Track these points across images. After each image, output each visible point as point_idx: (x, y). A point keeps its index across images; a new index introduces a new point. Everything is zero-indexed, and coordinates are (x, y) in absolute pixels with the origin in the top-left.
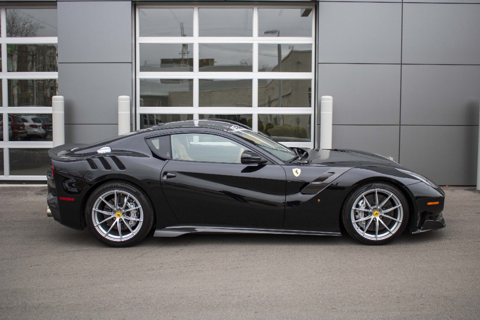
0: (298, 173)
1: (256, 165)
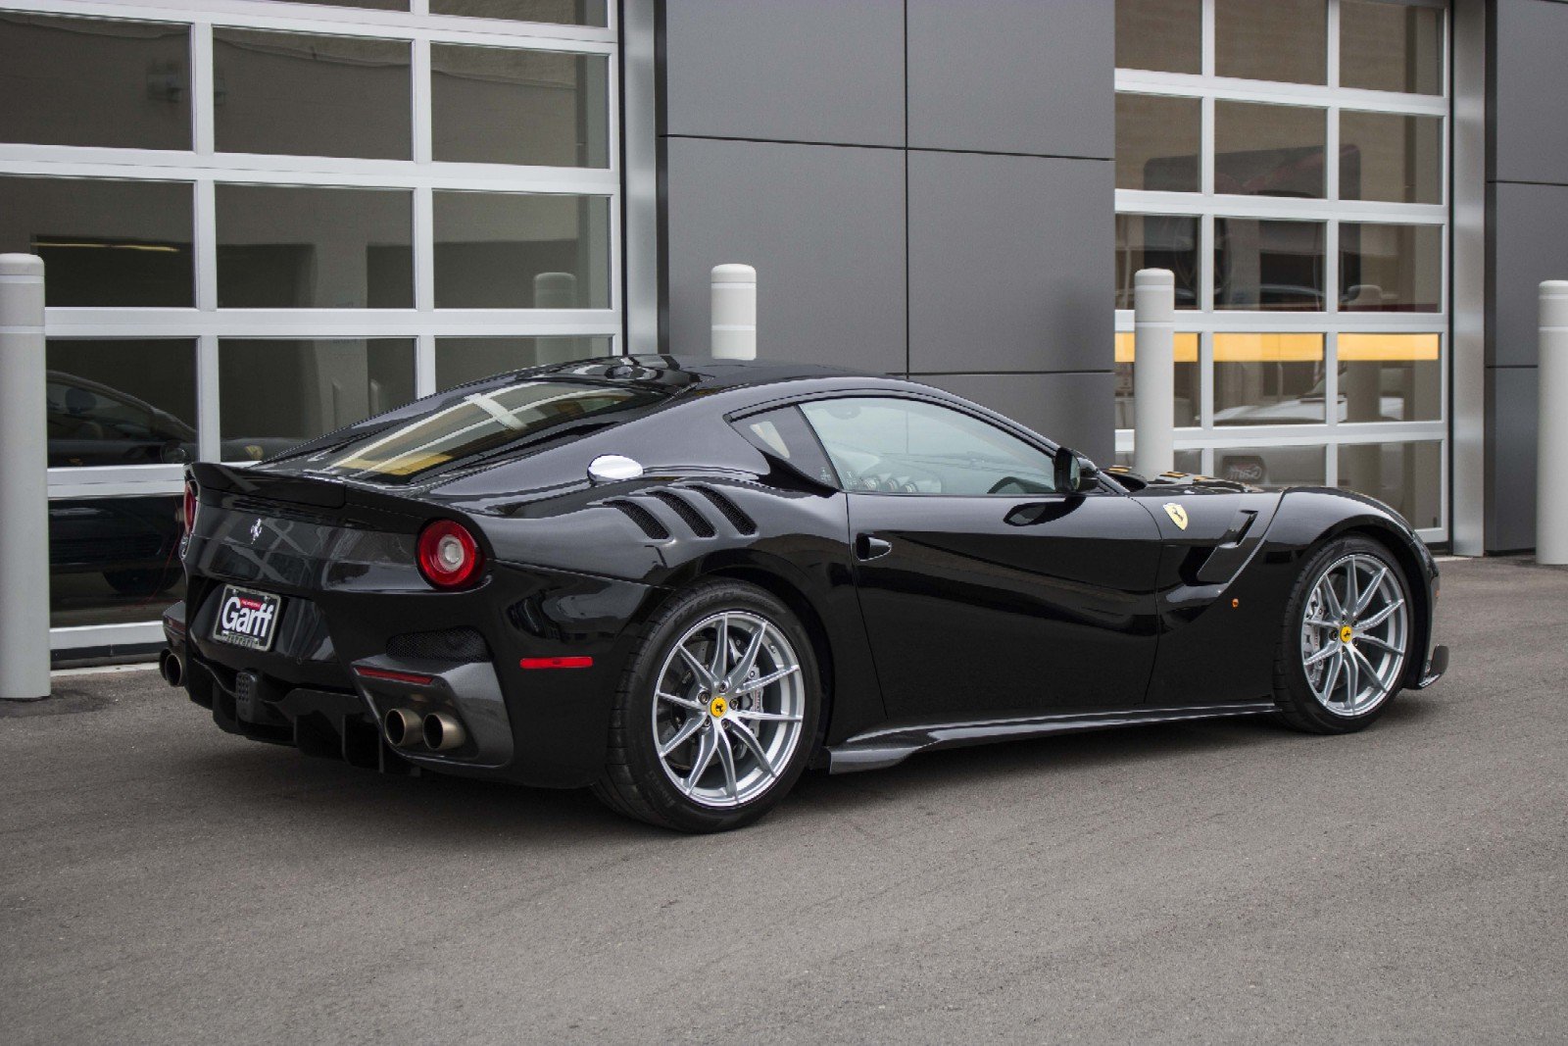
0: (1180, 517)
1: (1062, 498)
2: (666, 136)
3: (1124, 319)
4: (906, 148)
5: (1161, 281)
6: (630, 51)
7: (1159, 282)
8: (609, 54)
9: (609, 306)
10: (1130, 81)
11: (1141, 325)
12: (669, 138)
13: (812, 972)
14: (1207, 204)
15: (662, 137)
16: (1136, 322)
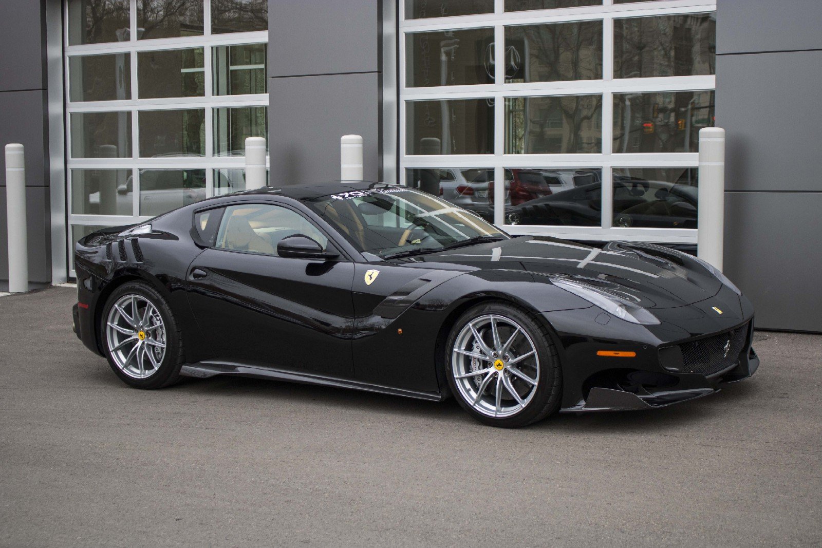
0: (371, 278)
1: (321, 261)
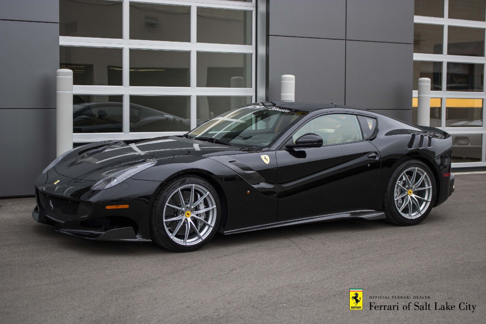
2: (269, 35)
3: (415, 93)
4: (346, 40)
5: (427, 82)
6: (259, 10)
7: (426, 82)
8: (253, 10)
9: (251, 87)
10: (418, 19)
11: (420, 95)
12: (270, 36)
13: (267, 293)
14: (445, 58)
15: (268, 35)
16: (418, 94)
